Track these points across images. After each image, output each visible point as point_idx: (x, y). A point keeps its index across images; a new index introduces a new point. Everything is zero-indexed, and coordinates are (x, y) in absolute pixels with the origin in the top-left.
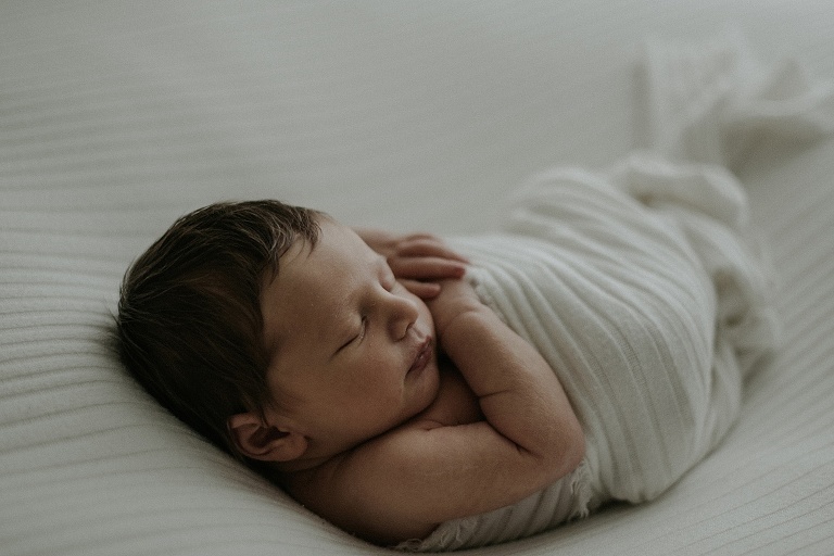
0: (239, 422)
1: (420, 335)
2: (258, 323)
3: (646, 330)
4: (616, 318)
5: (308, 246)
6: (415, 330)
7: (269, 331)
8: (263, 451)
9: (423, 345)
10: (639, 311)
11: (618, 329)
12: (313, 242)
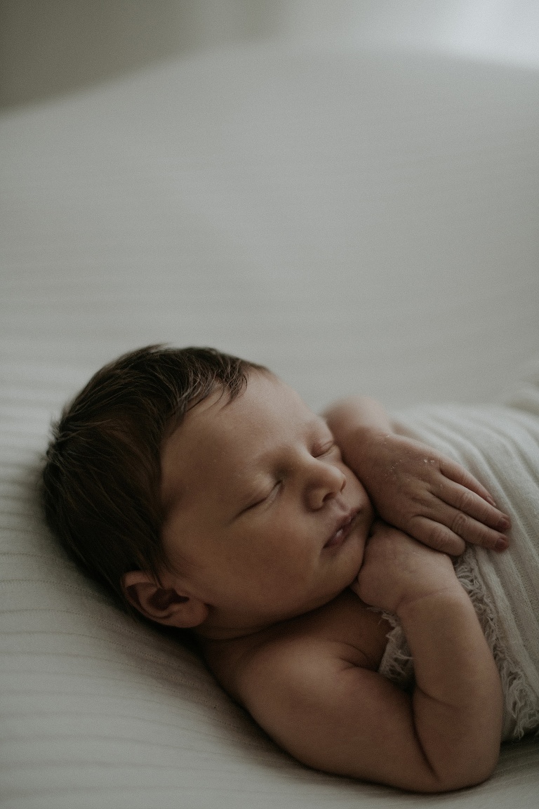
0: (133, 579)
1: (343, 507)
2: (157, 476)
6: (338, 502)
7: (166, 485)
8: (164, 614)
9: (345, 519)
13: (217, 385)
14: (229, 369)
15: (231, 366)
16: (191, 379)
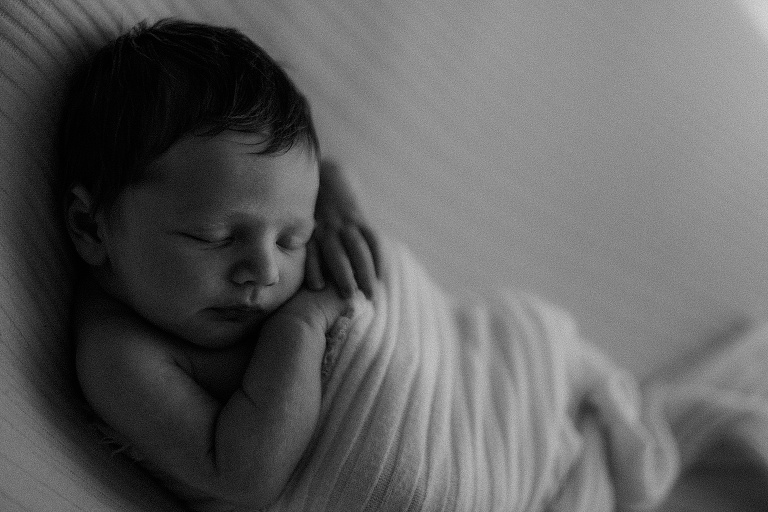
3: (413, 493)
4: (403, 460)
5: (261, 148)
6: (254, 290)
8: (77, 231)
10: (427, 475)
11: (394, 469)
12: (270, 150)
13: (266, 132)
14: (288, 126)
15: (293, 126)
16: (254, 109)
